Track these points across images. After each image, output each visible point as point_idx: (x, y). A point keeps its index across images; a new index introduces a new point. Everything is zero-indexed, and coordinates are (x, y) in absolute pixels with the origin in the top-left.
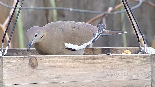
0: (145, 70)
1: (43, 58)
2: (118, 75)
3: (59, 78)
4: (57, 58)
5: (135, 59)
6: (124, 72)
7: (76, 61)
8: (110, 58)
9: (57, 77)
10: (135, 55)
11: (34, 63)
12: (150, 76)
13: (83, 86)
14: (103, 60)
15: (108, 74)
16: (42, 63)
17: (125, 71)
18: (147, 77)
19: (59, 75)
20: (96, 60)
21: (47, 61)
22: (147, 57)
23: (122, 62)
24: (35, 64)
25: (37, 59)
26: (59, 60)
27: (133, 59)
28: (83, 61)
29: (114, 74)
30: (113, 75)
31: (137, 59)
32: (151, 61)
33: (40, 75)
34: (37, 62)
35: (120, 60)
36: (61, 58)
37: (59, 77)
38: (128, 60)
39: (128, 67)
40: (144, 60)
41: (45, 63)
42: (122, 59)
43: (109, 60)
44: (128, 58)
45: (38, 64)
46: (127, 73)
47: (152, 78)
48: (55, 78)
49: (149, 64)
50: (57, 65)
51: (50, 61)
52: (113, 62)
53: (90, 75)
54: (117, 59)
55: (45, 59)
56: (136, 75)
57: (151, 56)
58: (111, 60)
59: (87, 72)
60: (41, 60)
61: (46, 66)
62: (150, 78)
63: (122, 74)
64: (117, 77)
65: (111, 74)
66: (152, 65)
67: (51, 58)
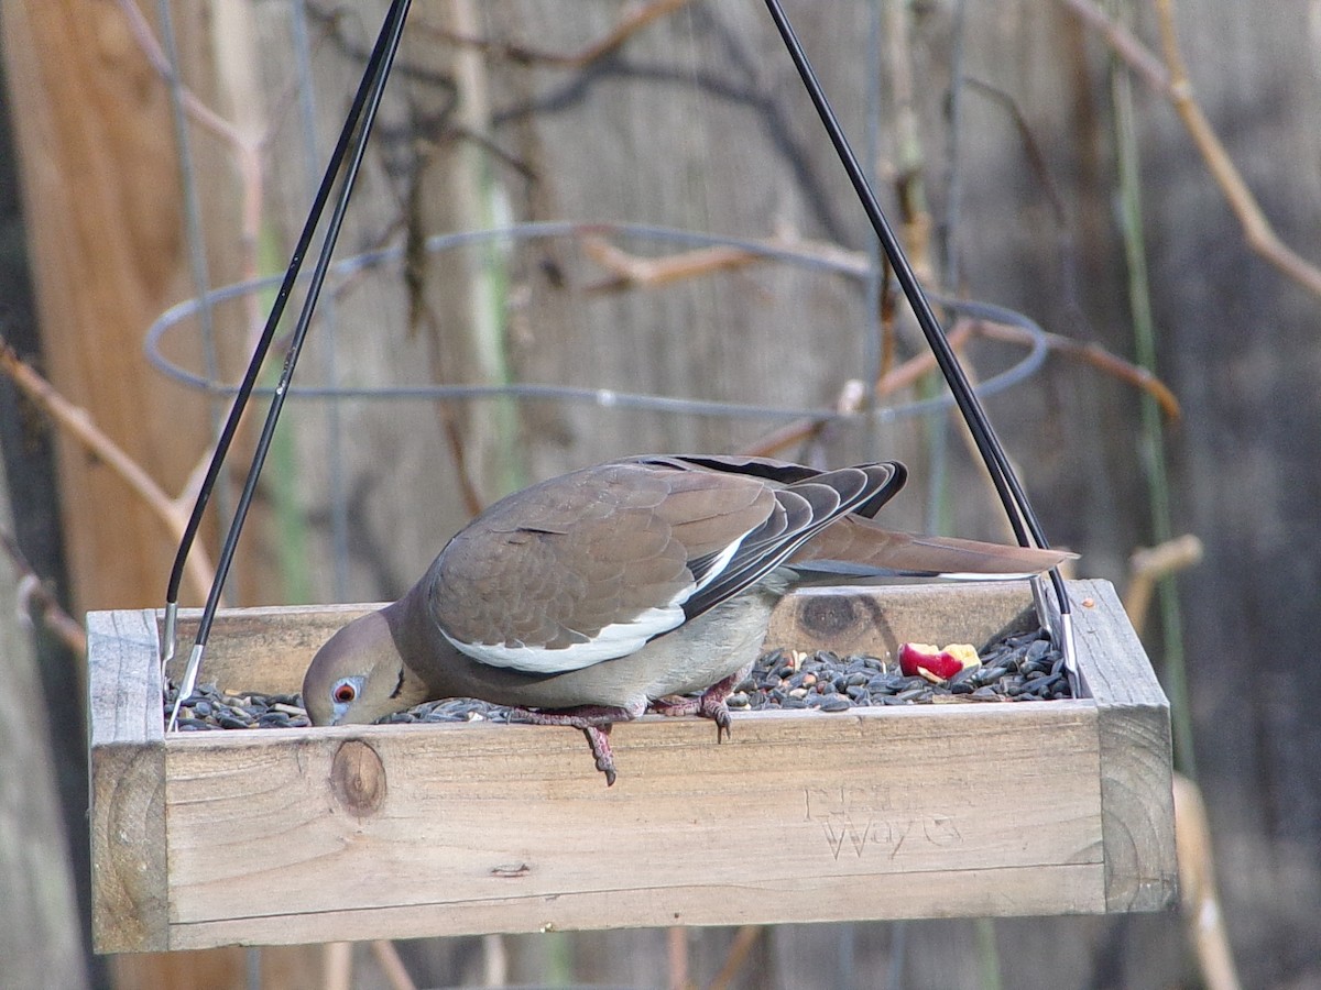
0: (1062, 808)
1: (423, 747)
2: (896, 841)
3: (524, 868)
4: (511, 743)
5: (1003, 739)
6: (937, 822)
8: (846, 734)
9: (513, 862)
11: (364, 777)
12: (1099, 843)
13: (676, 916)
14: (801, 751)
15: (838, 839)
16: (414, 777)
17: (941, 818)
18: (1079, 853)
19: (527, 853)
20: (760, 753)
21: (447, 764)
22: (1073, 728)
23: (920, 758)
24: (367, 787)
25: (379, 751)
27: (988, 741)
28: (675, 757)
29: (874, 839)
30: (868, 843)
31: (1015, 742)
32: (1104, 750)
33: (401, 854)
34: (384, 771)
35: (910, 746)
36: (537, 742)
37: (524, 861)
38: (962, 744)
39: (962, 793)
40: (1060, 742)
41: (435, 779)
42: (920, 739)
43: (842, 750)
44: (960, 736)
45: (391, 782)
46: (952, 831)
47: (1107, 860)
48: (498, 873)
49: (1087, 770)
50: (512, 785)
51: (465, 763)
52: (866, 758)
53: (724, 848)
54: (890, 741)
55: (430, 749)
56: (1012, 842)
57: (1099, 718)
58: (853, 750)
59: (698, 829)
60: (407, 761)
61: (442, 793)
62: (1099, 855)
63: (923, 835)
64: (893, 855)
65: (853, 835)
66: (1110, 774)
67: (469, 745)
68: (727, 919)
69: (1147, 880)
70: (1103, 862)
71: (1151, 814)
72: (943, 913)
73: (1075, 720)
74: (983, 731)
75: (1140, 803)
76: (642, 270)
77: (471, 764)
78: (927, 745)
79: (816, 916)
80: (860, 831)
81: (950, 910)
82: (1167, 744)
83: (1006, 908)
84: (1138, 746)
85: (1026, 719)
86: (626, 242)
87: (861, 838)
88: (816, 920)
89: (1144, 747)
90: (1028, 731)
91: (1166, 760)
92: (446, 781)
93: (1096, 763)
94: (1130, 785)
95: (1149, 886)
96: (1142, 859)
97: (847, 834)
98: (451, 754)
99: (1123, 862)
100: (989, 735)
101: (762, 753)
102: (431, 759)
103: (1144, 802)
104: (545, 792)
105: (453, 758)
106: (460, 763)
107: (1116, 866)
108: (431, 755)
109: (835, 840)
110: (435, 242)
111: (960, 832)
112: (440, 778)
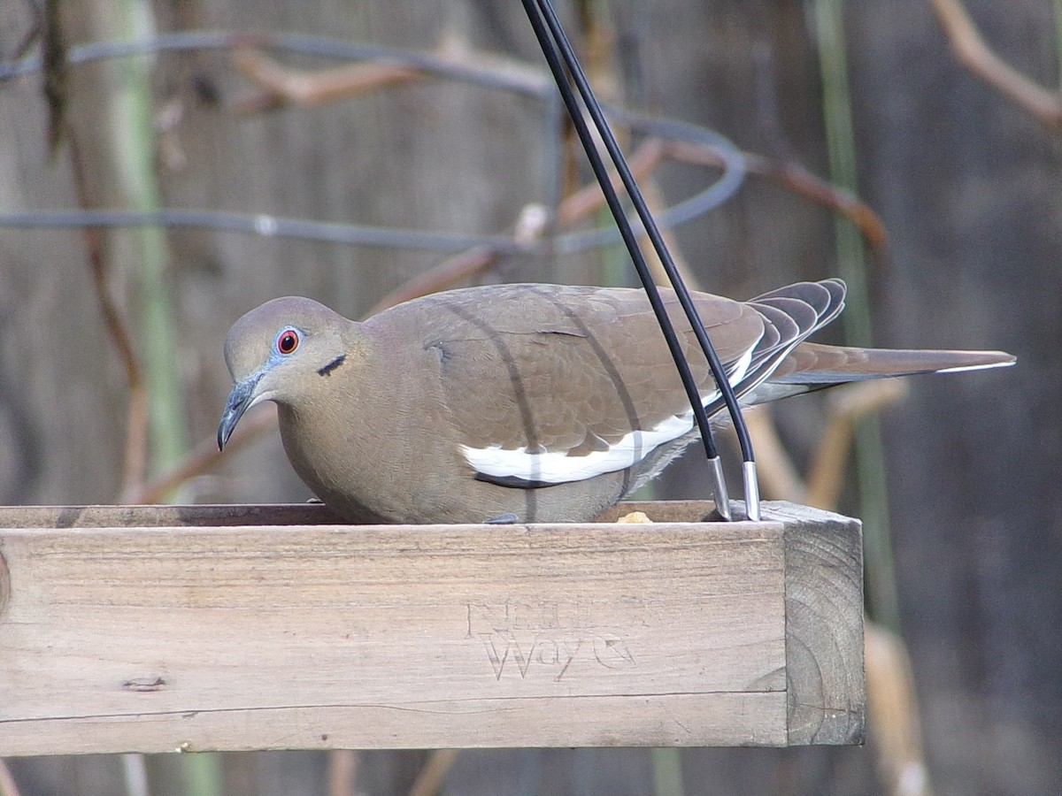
0: (743, 631)
1: (52, 547)
2: (564, 662)
3: (160, 682)
4: (149, 545)
5: (681, 554)
6: (608, 643)
7: (282, 565)
8: (513, 545)
9: (147, 675)
10: (681, 528)
12: (782, 669)
13: (325, 738)
14: (464, 562)
15: (501, 658)
16: (41, 580)
17: (611, 637)
18: (760, 679)
19: (163, 665)
20: (419, 563)
21: (78, 567)
22: (758, 544)
23: (592, 573)
25: (4, 550)
26: (160, 560)
27: (665, 556)
28: (327, 565)
29: (540, 659)
30: (534, 663)
31: (694, 558)
32: (789, 569)
33: (25, 663)
34: (8, 572)
35: (581, 560)
36: (177, 544)
37: (160, 674)
38: (638, 561)
39: (637, 612)
40: (742, 559)
41: (64, 582)
42: (592, 553)
43: (508, 562)
44: (635, 550)
45: (16, 584)
46: (624, 653)
47: (790, 689)
48: (131, 687)
49: (770, 590)
50: (149, 591)
51: (98, 566)
52: (533, 571)
53: (377, 665)
54: (561, 553)
55: (61, 550)
56: (687, 666)
57: (785, 533)
58: (519, 562)
59: (351, 643)
60: (34, 561)
61: (72, 598)
62: (781, 682)
63: (593, 656)
64: (560, 677)
65: (518, 654)
66: (796, 595)
67: (103, 546)
68: (378, 742)
69: (832, 710)
70: (785, 690)
71: (839, 639)
72: (613, 740)
73: (759, 536)
74: (660, 545)
75: (828, 628)
76: (299, 85)
77: (105, 567)
78: (601, 559)
79: (475, 742)
80: (525, 651)
81: (621, 738)
82: (858, 564)
83: (681, 736)
84: (827, 565)
85: (707, 534)
86: (282, 55)
87: (526, 658)
88: (476, 746)
89: (833, 566)
90: (708, 546)
91: (856, 581)
92: (78, 585)
93: (781, 582)
94: (816, 608)
95: (834, 716)
96: (828, 687)
97: (511, 653)
98: (84, 556)
99: (806, 691)
100: (667, 550)
101: (420, 563)
102: (61, 560)
103: (831, 625)
104: (185, 600)
105: (84, 560)
106: (91, 566)
107: (798, 694)
108: (61, 556)
109: (498, 660)
110: (76, 54)
111: (632, 654)
112: (72, 582)
